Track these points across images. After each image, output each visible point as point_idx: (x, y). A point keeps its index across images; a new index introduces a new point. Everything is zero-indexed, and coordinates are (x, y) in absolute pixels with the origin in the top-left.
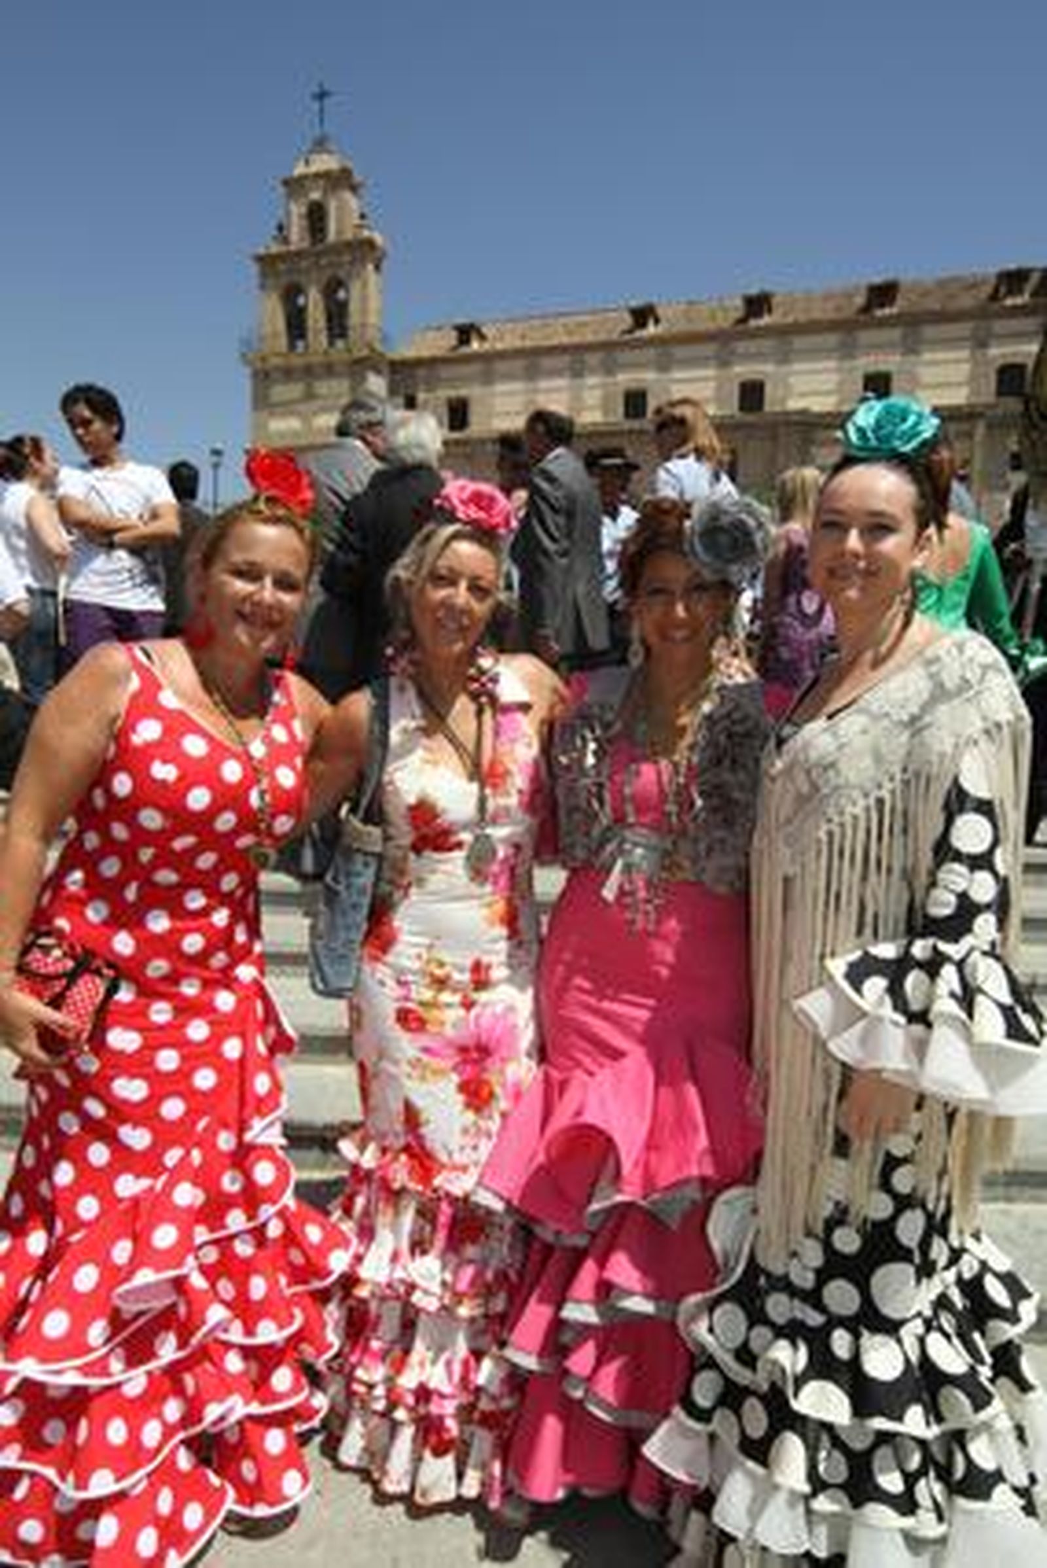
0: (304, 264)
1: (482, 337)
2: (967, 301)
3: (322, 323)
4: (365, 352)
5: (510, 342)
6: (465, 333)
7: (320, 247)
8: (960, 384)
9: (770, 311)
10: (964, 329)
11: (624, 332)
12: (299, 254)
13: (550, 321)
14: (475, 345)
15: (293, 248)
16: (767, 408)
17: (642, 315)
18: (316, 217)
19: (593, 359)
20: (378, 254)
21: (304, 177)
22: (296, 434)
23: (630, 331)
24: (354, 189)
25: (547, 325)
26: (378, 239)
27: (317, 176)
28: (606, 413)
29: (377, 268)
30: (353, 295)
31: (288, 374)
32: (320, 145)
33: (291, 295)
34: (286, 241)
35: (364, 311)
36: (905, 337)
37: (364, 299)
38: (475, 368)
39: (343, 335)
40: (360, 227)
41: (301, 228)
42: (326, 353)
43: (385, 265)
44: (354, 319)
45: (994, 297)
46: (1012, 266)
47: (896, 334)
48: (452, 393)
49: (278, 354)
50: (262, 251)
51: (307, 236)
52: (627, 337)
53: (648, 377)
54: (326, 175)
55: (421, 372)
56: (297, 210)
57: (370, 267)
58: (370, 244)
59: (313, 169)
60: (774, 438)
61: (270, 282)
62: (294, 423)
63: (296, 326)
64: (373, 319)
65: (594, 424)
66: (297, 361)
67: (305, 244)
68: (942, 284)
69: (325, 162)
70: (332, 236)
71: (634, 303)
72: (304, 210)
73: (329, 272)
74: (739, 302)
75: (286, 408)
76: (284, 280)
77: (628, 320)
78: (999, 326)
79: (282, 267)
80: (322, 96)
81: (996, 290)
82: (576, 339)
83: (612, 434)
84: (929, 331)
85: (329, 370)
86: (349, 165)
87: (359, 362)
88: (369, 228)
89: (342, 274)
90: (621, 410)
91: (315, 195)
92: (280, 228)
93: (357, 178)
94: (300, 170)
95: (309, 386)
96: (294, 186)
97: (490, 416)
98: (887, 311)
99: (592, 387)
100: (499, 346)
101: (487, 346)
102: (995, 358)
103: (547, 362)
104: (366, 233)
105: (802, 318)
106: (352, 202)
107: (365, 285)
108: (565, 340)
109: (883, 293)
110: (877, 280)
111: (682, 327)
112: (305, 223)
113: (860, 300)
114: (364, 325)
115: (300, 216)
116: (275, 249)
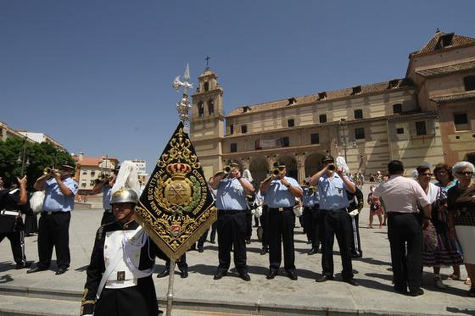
0: (203, 96)
1: (250, 109)
2: (381, 89)
3: (207, 110)
4: (218, 116)
5: (258, 110)
6: (245, 109)
7: (207, 92)
8: (383, 111)
9: (326, 96)
10: (381, 96)
11: (287, 105)
12: (202, 94)
13: (268, 104)
14: (248, 111)
15: (200, 93)
16: (328, 121)
17: (291, 101)
18: (206, 85)
19: (278, 112)
20: (221, 92)
21: (203, 77)
22: (200, 137)
23: (289, 104)
24: (215, 78)
25: (267, 105)
26: (221, 89)
27: (206, 76)
28: (283, 125)
29: (221, 96)
30: (215, 103)
31: (199, 123)
32: (207, 69)
33: (200, 104)
34: (199, 92)
35: (218, 106)
36: (364, 100)
37: (218, 103)
38: (248, 117)
39: (213, 111)
40: (217, 87)
41: (203, 88)
42: (208, 117)
43: (223, 95)
44: (215, 108)
45: (389, 87)
46: (393, 79)
47: (362, 99)
48: (243, 124)
49: (196, 118)
50: (192, 94)
51: (204, 90)
52: (288, 106)
53: (294, 116)
54: (209, 76)
55: (234, 119)
56: (202, 84)
57: (219, 96)
58: (219, 90)
59: (206, 75)
60: (328, 129)
61: (195, 101)
62: (200, 135)
63: (201, 111)
64: (220, 108)
65: (280, 129)
66: (201, 119)
67: (204, 92)
68: (374, 85)
69: (209, 73)
70: (210, 89)
71: (289, 98)
72: (203, 84)
73: (209, 98)
74: (317, 95)
75: (198, 131)
76: (198, 101)
77: (288, 102)
78: (392, 95)
79: (198, 98)
80: (207, 59)
81: (390, 86)
82: (275, 108)
83: (285, 131)
84: (371, 98)
85: (209, 121)
86: (214, 73)
87: (216, 118)
88: (219, 87)
89: (212, 97)
90: (287, 125)
91: (206, 81)
92: (198, 89)
93: (216, 76)
94: (202, 75)
95: (204, 125)
96: (201, 79)
97: (252, 129)
98: (358, 94)
99: (279, 120)
100: (254, 111)
101: (251, 111)
102: (391, 103)
103: (267, 114)
104: (218, 88)
105: (335, 97)
106: (215, 81)
107: (218, 100)
108: (272, 108)
109: (357, 89)
110: (355, 86)
111: (303, 102)
112: (204, 87)
113: (351, 91)
114: (218, 109)
115: (202, 85)
116: (196, 93)
